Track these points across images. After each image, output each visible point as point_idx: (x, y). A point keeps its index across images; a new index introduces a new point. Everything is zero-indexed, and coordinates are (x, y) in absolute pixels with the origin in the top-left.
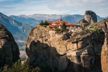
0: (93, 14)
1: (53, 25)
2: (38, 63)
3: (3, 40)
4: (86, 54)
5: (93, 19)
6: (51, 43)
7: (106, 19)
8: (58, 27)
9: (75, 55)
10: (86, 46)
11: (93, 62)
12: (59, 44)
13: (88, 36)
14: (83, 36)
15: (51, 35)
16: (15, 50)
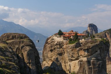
0: (95, 26)
1: (66, 35)
2: (55, 66)
3: (28, 47)
4: (95, 60)
5: (94, 31)
6: (65, 50)
7: (105, 31)
8: (71, 37)
9: (86, 60)
10: (95, 53)
11: (101, 66)
12: (72, 51)
13: (97, 44)
14: (93, 45)
15: (64, 44)
16: (37, 55)
